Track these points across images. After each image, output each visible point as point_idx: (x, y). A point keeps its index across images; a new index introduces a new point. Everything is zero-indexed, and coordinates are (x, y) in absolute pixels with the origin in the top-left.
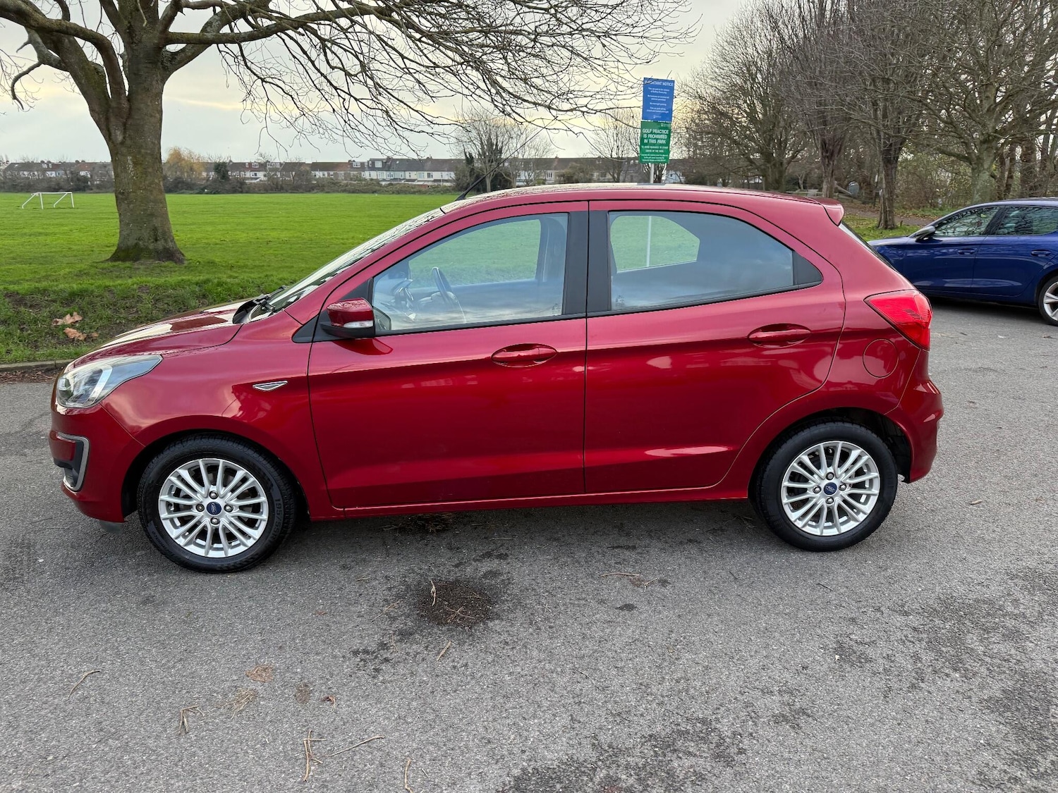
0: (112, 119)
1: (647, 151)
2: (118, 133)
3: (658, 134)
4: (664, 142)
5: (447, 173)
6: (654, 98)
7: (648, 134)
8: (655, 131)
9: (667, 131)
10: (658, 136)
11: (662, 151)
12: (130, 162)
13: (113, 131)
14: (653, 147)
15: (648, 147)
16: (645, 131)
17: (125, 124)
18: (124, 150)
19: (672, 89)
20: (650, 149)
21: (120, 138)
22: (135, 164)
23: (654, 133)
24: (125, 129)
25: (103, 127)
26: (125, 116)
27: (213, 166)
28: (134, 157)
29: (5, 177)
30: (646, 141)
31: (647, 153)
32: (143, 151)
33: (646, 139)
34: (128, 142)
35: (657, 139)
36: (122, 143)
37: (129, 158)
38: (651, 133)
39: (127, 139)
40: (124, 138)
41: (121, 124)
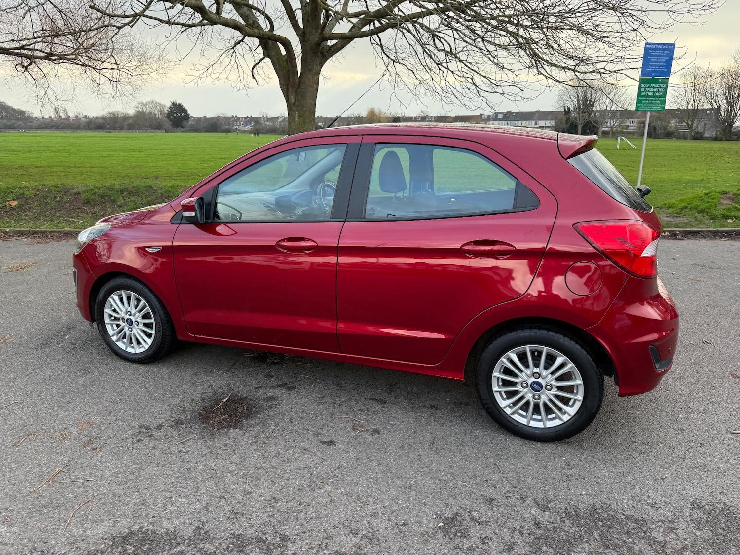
0: (290, 89)
1: (644, 101)
2: (292, 97)
3: (656, 88)
4: (661, 94)
5: (549, 121)
6: (653, 59)
7: (645, 88)
8: (653, 85)
9: (665, 85)
10: (655, 90)
11: (659, 102)
12: (297, 115)
13: (290, 96)
14: (650, 98)
15: (645, 98)
16: (643, 86)
17: (296, 92)
18: (294, 108)
19: (672, 51)
20: (647, 100)
21: (293, 100)
22: (300, 117)
23: (652, 87)
24: (296, 95)
25: (285, 94)
26: (296, 87)
27: (392, 120)
28: (299, 112)
29: (280, 125)
30: (643, 94)
31: (644, 103)
32: (304, 109)
33: (643, 92)
34: (297, 103)
35: (654, 92)
36: (294, 104)
37: (297, 113)
38: (649, 87)
39: (297, 101)
40: (295, 100)
41: (294, 92)
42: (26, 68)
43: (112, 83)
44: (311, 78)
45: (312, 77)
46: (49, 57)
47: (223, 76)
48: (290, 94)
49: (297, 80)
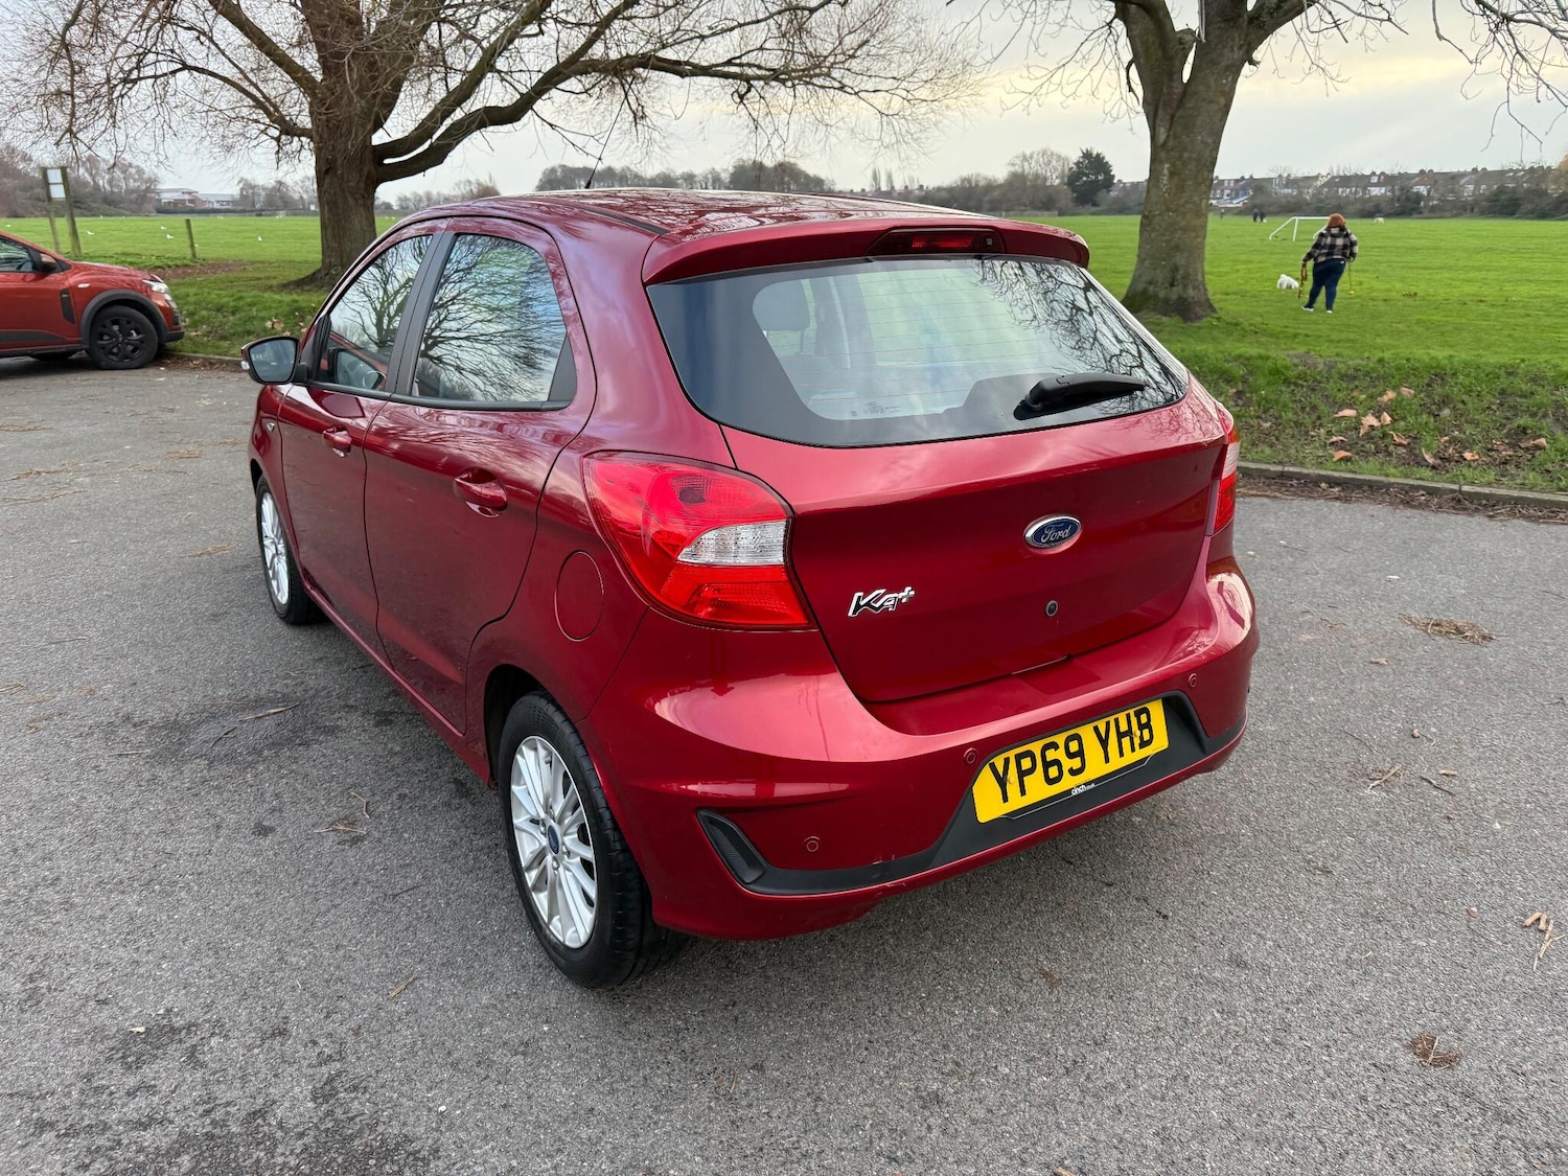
0: (1160, 112)
2: (1162, 130)
12: (1166, 172)
13: (1157, 128)
17: (1172, 118)
18: (1163, 155)
21: (1162, 137)
22: (1172, 174)
24: (1171, 124)
26: (1174, 105)
28: (1173, 165)
32: (1186, 155)
34: (1171, 143)
36: (1164, 144)
37: (1167, 166)
39: (1171, 139)
40: (1168, 137)
41: (1168, 117)
42: (741, 97)
43: (885, 118)
44: (1212, 83)
45: (1216, 80)
46: (776, 76)
47: (1086, 87)
48: (1158, 122)
49: (1178, 90)
